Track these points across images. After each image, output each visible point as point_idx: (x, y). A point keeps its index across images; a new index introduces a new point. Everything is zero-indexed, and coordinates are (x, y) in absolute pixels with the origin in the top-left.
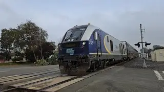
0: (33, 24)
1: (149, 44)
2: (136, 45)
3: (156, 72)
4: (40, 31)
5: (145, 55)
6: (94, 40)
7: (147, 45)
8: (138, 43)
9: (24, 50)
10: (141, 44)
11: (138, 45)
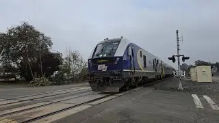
0: (31, 28)
1: (187, 58)
2: (170, 59)
3: (195, 96)
4: (41, 38)
5: (182, 74)
6: (128, 55)
7: (184, 59)
8: (173, 56)
9: (17, 64)
10: (176, 58)
11: (173, 59)
